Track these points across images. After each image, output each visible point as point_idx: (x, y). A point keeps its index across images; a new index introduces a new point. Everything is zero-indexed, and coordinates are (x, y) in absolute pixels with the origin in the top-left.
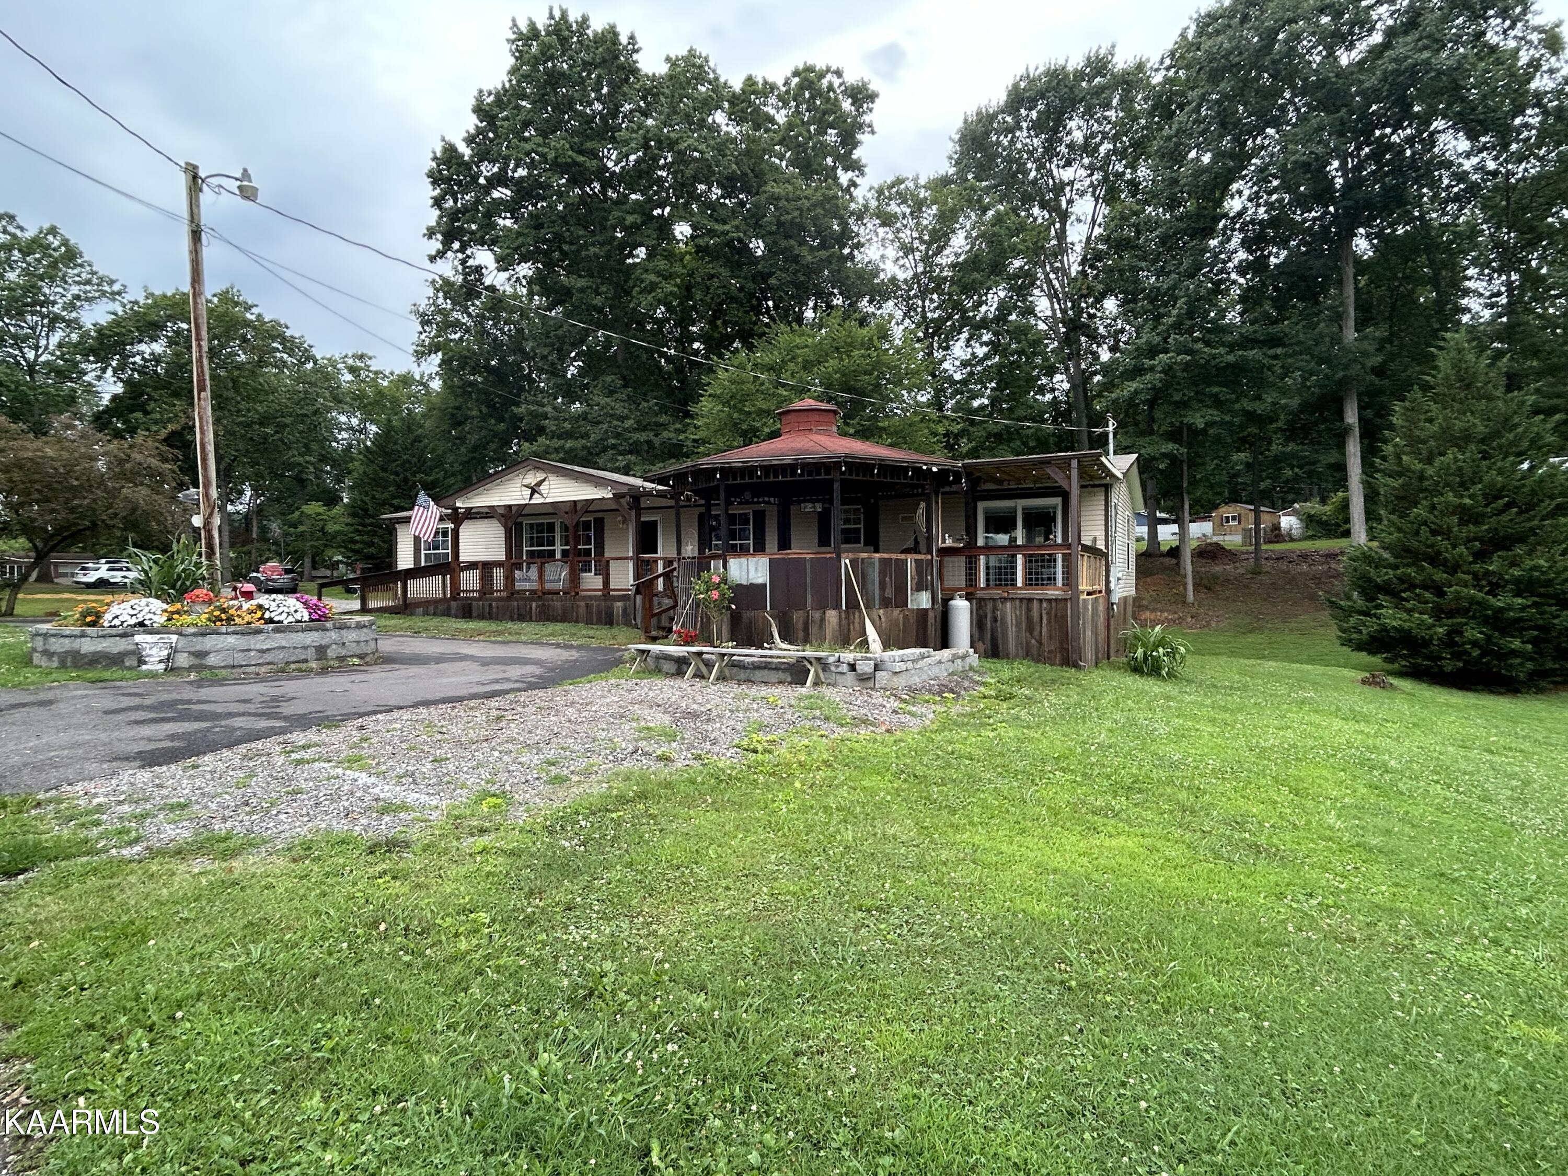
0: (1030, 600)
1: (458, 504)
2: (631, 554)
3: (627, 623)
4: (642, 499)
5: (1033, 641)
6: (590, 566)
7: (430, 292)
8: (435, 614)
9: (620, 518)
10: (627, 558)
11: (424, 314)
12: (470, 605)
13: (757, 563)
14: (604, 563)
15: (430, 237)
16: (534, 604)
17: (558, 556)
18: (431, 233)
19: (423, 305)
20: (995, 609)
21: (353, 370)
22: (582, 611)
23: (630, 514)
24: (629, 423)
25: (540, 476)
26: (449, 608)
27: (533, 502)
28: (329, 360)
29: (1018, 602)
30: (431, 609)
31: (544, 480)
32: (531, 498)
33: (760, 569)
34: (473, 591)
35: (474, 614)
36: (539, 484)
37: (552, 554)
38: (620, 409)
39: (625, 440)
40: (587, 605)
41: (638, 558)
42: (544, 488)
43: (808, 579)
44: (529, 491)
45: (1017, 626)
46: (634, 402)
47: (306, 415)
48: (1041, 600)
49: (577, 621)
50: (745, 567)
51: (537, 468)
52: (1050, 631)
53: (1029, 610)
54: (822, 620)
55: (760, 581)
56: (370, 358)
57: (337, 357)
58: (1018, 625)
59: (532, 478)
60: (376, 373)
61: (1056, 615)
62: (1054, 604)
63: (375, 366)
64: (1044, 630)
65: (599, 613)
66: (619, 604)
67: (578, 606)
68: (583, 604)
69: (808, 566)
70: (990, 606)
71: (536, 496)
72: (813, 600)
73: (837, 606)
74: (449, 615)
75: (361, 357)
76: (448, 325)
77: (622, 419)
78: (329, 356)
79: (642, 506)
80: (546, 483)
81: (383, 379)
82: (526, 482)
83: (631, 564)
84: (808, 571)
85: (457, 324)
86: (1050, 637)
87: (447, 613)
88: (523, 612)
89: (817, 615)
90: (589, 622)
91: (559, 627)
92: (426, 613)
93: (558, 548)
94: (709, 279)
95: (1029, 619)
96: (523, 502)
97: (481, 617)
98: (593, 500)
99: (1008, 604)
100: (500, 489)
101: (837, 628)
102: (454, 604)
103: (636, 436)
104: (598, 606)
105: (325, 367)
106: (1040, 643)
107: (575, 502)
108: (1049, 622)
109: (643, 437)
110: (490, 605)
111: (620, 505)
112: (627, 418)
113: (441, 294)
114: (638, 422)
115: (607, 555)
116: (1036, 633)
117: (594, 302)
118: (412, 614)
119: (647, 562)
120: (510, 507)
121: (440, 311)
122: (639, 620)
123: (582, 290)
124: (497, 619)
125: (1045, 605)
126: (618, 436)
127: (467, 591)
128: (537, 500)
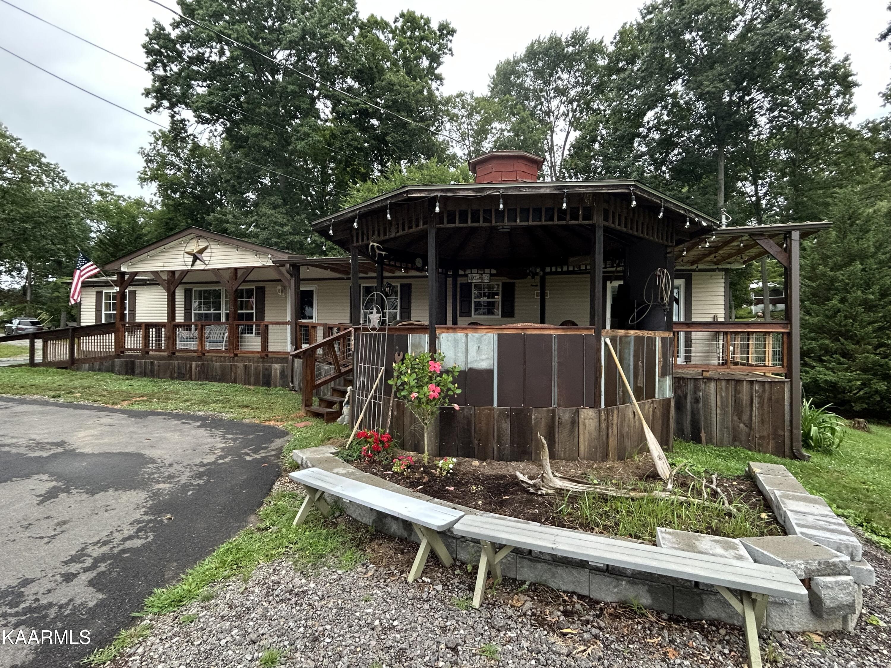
0: (739, 382)
1: (123, 269)
2: (289, 319)
3: (284, 385)
4: (303, 269)
5: (742, 425)
6: (252, 329)
7: (152, 140)
8: (100, 370)
9: (279, 287)
10: (286, 323)
11: (148, 155)
12: (133, 363)
13: (480, 340)
14: (262, 327)
15: (147, 96)
16: (194, 364)
17: (223, 319)
18: (147, 93)
19: (148, 148)
20: (696, 389)
21: (101, 193)
22: (240, 371)
23: (290, 283)
24: (287, 228)
25: (202, 244)
26: (113, 365)
27: (195, 268)
28: (83, 185)
29: (723, 383)
30: (97, 365)
31: (205, 248)
32: (193, 265)
33: (484, 347)
34: (137, 350)
35: (137, 371)
36: (201, 251)
37: (217, 317)
38: (281, 219)
39: (284, 240)
40: (245, 366)
41: (296, 324)
42: (205, 256)
43: (555, 364)
44: (191, 259)
45: (722, 409)
46: (291, 216)
47: (58, 217)
48: (752, 382)
49: (235, 381)
50: (462, 346)
51: (199, 237)
52: (762, 415)
53: (737, 392)
54: (575, 423)
55: (484, 365)
56: (114, 187)
57: (90, 184)
58: (724, 406)
59: (194, 247)
60: (119, 197)
61: (770, 399)
62: (767, 386)
63: (118, 192)
64: (755, 412)
65: (257, 375)
66: (277, 366)
67: (236, 367)
68: (241, 365)
69: (555, 347)
70: (690, 386)
71: (198, 262)
72: (560, 392)
73: (595, 404)
74: (112, 371)
75: (107, 185)
76: (164, 164)
77: (282, 225)
78: (82, 182)
79: (302, 276)
80: (208, 251)
81: (124, 201)
82: (189, 249)
83: (289, 327)
84: (555, 353)
85: (172, 164)
86: (762, 421)
87: (111, 370)
88: (183, 371)
89: (565, 415)
90: (247, 382)
91: (216, 386)
92: (92, 369)
93: (223, 312)
94: (345, 134)
95: (737, 402)
96: (185, 268)
97: (144, 374)
98: (254, 268)
99: (712, 385)
100: (165, 256)
101: (595, 434)
102: (117, 361)
103: (291, 238)
104: (256, 368)
105: (79, 189)
106: (749, 426)
107: (236, 269)
108: (761, 404)
109: (297, 238)
110: (152, 363)
111: (281, 273)
112: (285, 225)
113: (160, 142)
114: (294, 229)
115: (267, 319)
116: (745, 417)
117: (264, 144)
118: (78, 370)
119: (306, 327)
120: (173, 272)
121: (159, 154)
122: (296, 383)
123: (256, 136)
124: (158, 377)
125: (756, 387)
126: (279, 236)
127: (131, 349)
128: (199, 266)
